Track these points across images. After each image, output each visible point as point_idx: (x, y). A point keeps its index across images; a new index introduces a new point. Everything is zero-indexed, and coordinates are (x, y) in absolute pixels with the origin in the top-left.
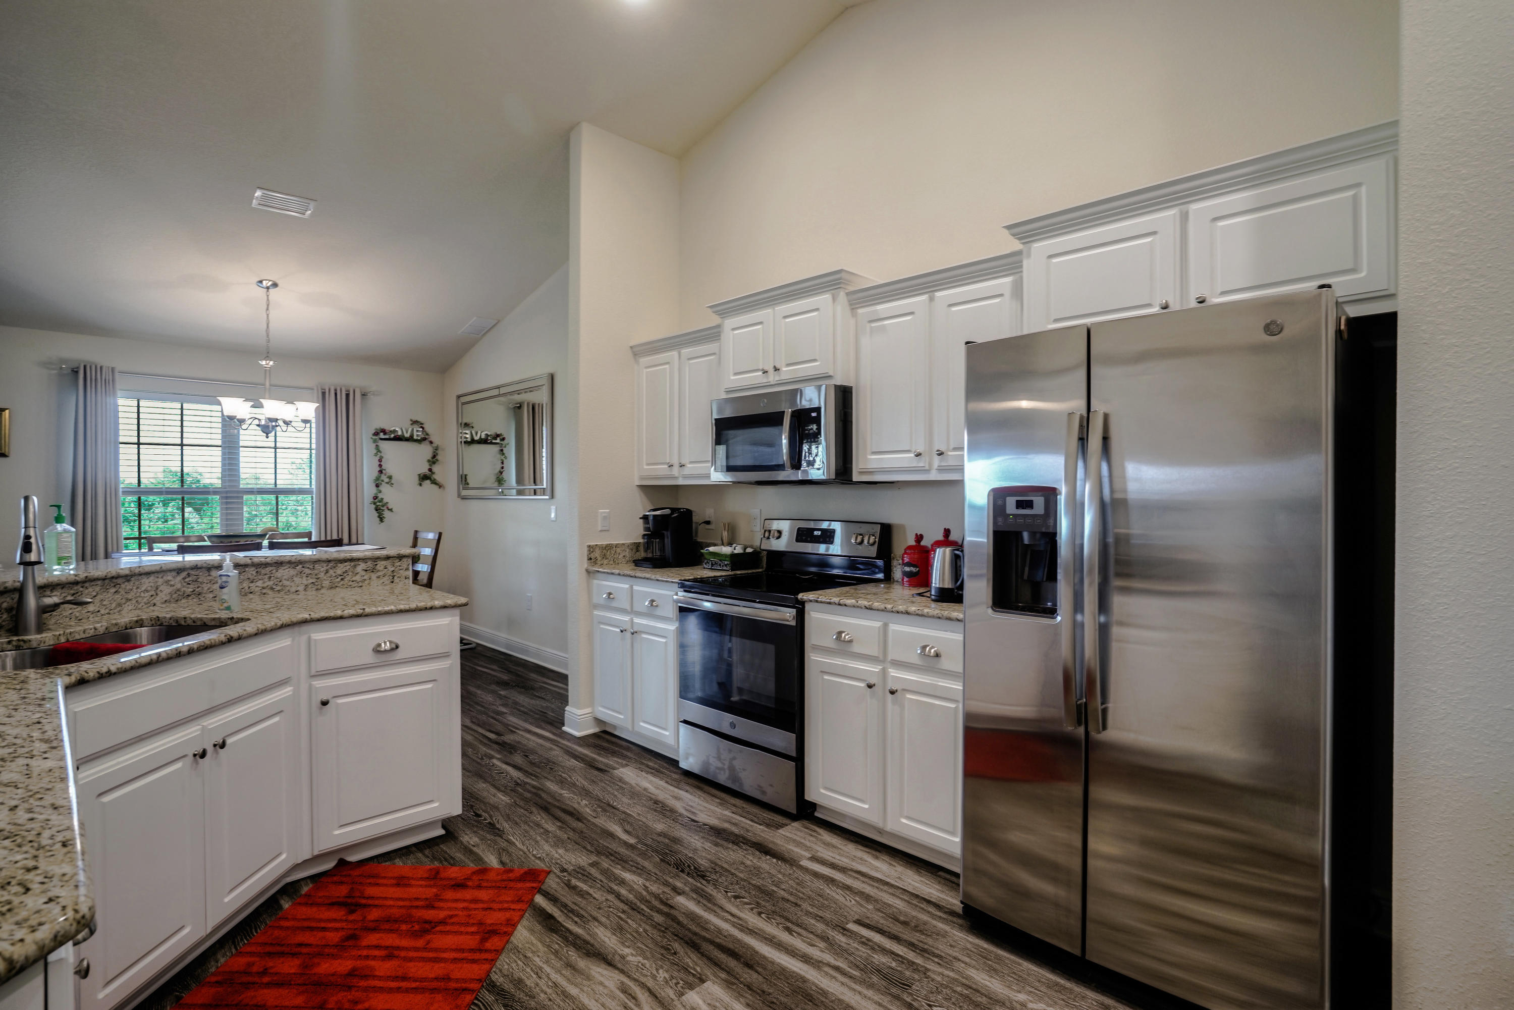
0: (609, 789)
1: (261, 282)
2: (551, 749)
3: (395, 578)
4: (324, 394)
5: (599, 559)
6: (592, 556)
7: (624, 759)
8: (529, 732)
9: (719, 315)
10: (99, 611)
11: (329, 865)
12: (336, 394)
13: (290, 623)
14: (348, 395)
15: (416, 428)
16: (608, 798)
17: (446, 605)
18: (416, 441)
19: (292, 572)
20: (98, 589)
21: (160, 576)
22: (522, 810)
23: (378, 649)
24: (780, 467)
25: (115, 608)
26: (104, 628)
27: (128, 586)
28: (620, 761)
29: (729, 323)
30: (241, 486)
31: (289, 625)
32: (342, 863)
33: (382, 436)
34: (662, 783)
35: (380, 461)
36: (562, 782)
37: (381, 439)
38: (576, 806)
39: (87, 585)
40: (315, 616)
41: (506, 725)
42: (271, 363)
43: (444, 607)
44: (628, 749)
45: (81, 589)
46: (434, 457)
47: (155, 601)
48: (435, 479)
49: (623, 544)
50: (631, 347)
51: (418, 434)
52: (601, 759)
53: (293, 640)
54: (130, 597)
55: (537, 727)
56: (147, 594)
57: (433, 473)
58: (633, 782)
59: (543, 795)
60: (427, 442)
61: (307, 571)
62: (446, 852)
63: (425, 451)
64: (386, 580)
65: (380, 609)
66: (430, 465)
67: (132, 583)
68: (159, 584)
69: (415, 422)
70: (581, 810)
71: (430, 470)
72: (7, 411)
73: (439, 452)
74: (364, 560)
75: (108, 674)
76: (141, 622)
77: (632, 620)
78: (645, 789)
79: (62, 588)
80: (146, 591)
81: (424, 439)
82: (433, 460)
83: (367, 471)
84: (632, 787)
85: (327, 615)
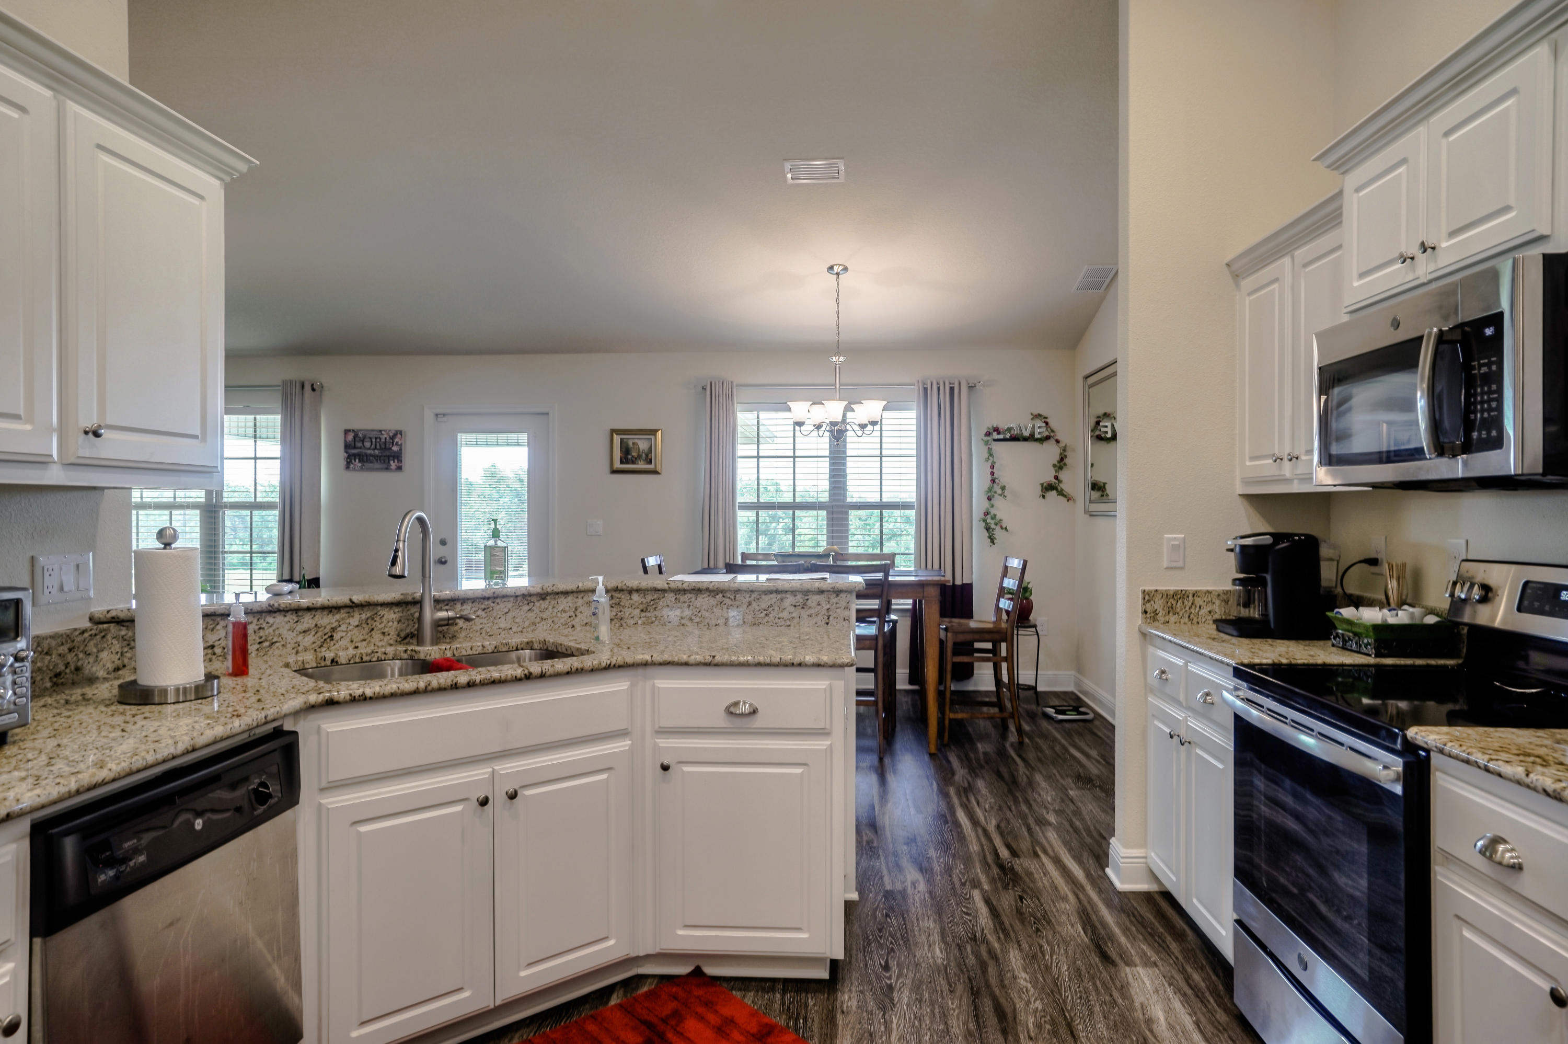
0: (1093, 997)
1: (831, 268)
2: (1065, 899)
3: (831, 618)
4: (925, 389)
5: (1161, 613)
6: (1149, 607)
7: (1157, 953)
8: (1057, 861)
9: (1336, 169)
10: (511, 628)
11: (683, 970)
12: (939, 388)
13: (622, 663)
14: (952, 389)
15: (1039, 423)
16: (1078, 1014)
17: (820, 662)
18: (1037, 440)
19: (712, 601)
20: (510, 605)
21: (580, 596)
22: (944, 983)
23: (732, 709)
24: (1416, 454)
25: (528, 627)
26: (493, 647)
27: (544, 604)
28: (1149, 952)
29: (1352, 180)
30: (848, 500)
31: (620, 667)
32: (698, 971)
33: (996, 436)
34: (1188, 1021)
35: (992, 467)
36: (1033, 958)
37: (995, 440)
38: (1020, 1006)
39: (498, 600)
40: (658, 658)
41: (1035, 842)
42: (841, 359)
43: (818, 665)
44: (1179, 936)
45: (492, 605)
46: (1062, 459)
47: (573, 623)
48: (1062, 490)
49: (1209, 592)
50: (1228, 265)
51: (1039, 430)
52: (1123, 940)
53: (632, 685)
54: (545, 616)
55: (1074, 857)
56: (564, 615)
57: (1060, 482)
58: (1138, 1000)
59: (990, 969)
60: (1052, 441)
61: (728, 601)
62: (806, 1006)
63: (1051, 452)
64: (820, 620)
65: (733, 658)
66: (1056, 471)
67: (547, 602)
68: (578, 604)
69: (1038, 416)
70: (1022, 1016)
71: (1056, 478)
72: (660, 432)
73: (1068, 454)
74: (794, 592)
75: (362, 698)
76: (531, 644)
77: (1186, 719)
78: (1149, 1021)
79: (473, 602)
80: (564, 611)
81: (1048, 438)
82: (1061, 464)
83: (979, 482)
84: (1131, 1008)
85: (670, 659)
